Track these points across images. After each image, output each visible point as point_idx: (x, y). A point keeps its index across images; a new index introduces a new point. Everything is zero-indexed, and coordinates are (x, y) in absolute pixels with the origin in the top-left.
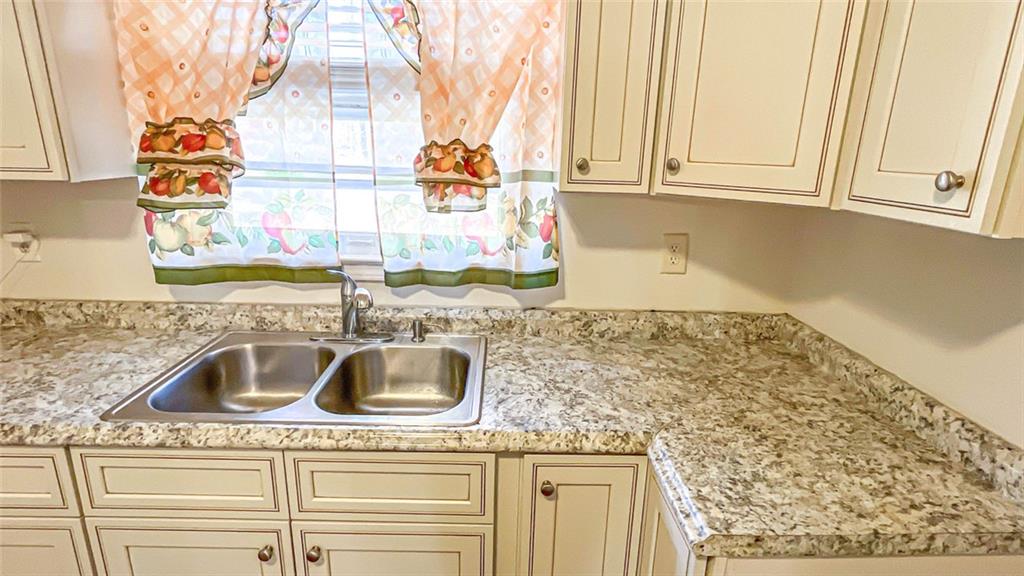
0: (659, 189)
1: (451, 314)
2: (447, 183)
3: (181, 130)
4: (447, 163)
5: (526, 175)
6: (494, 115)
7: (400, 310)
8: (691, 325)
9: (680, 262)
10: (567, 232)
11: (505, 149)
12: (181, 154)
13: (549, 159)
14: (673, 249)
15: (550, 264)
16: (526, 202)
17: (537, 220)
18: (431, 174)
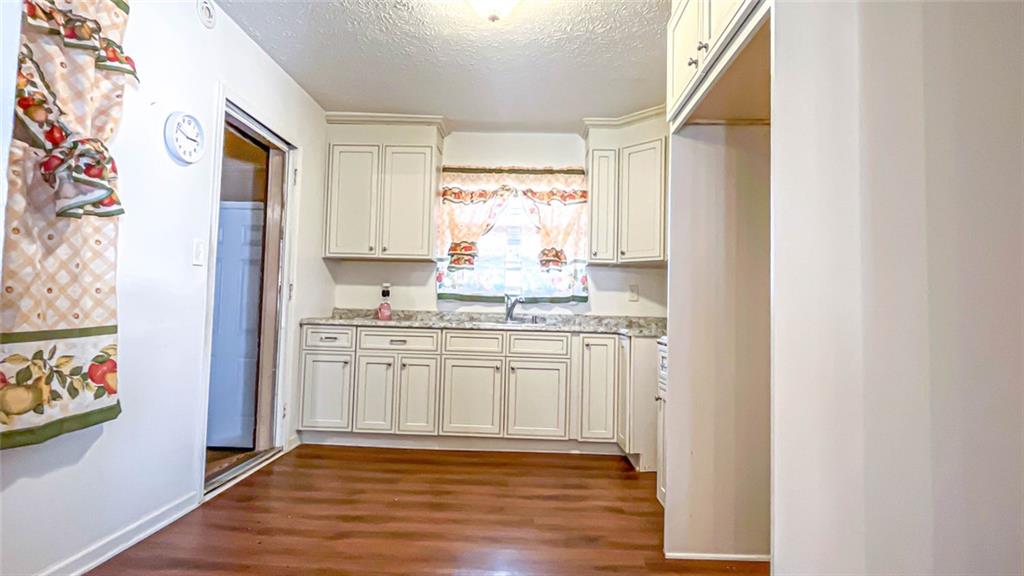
0: (620, 261)
1: (546, 316)
2: (550, 261)
3: (463, 245)
4: (551, 254)
5: (575, 261)
6: (565, 241)
7: (525, 315)
8: (642, 322)
9: (635, 298)
10: (590, 284)
11: (569, 253)
12: (463, 252)
13: (584, 256)
14: (632, 291)
15: (584, 294)
16: (576, 271)
17: (580, 276)
18: (545, 258)
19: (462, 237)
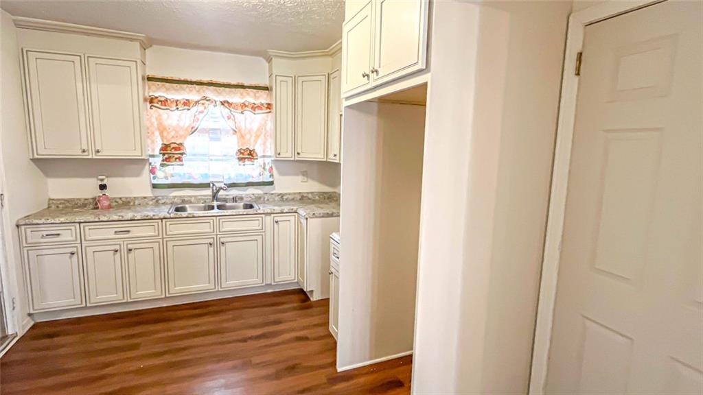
0: (297, 159)
1: (243, 196)
2: (245, 158)
3: (173, 146)
4: (246, 153)
5: (264, 156)
6: (256, 141)
7: (227, 195)
8: (310, 196)
9: (306, 179)
10: (275, 171)
11: (259, 150)
12: (173, 151)
13: (270, 151)
14: (303, 175)
15: (271, 180)
16: (264, 163)
17: (267, 167)
18: (241, 156)
19: (170, 138)
